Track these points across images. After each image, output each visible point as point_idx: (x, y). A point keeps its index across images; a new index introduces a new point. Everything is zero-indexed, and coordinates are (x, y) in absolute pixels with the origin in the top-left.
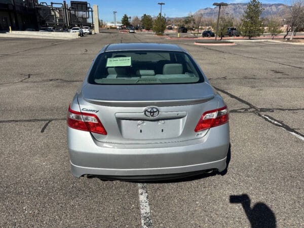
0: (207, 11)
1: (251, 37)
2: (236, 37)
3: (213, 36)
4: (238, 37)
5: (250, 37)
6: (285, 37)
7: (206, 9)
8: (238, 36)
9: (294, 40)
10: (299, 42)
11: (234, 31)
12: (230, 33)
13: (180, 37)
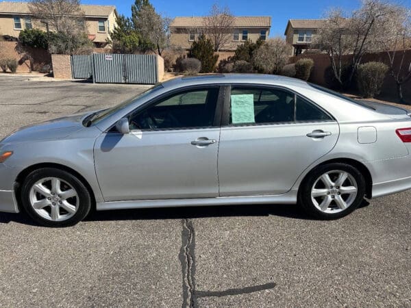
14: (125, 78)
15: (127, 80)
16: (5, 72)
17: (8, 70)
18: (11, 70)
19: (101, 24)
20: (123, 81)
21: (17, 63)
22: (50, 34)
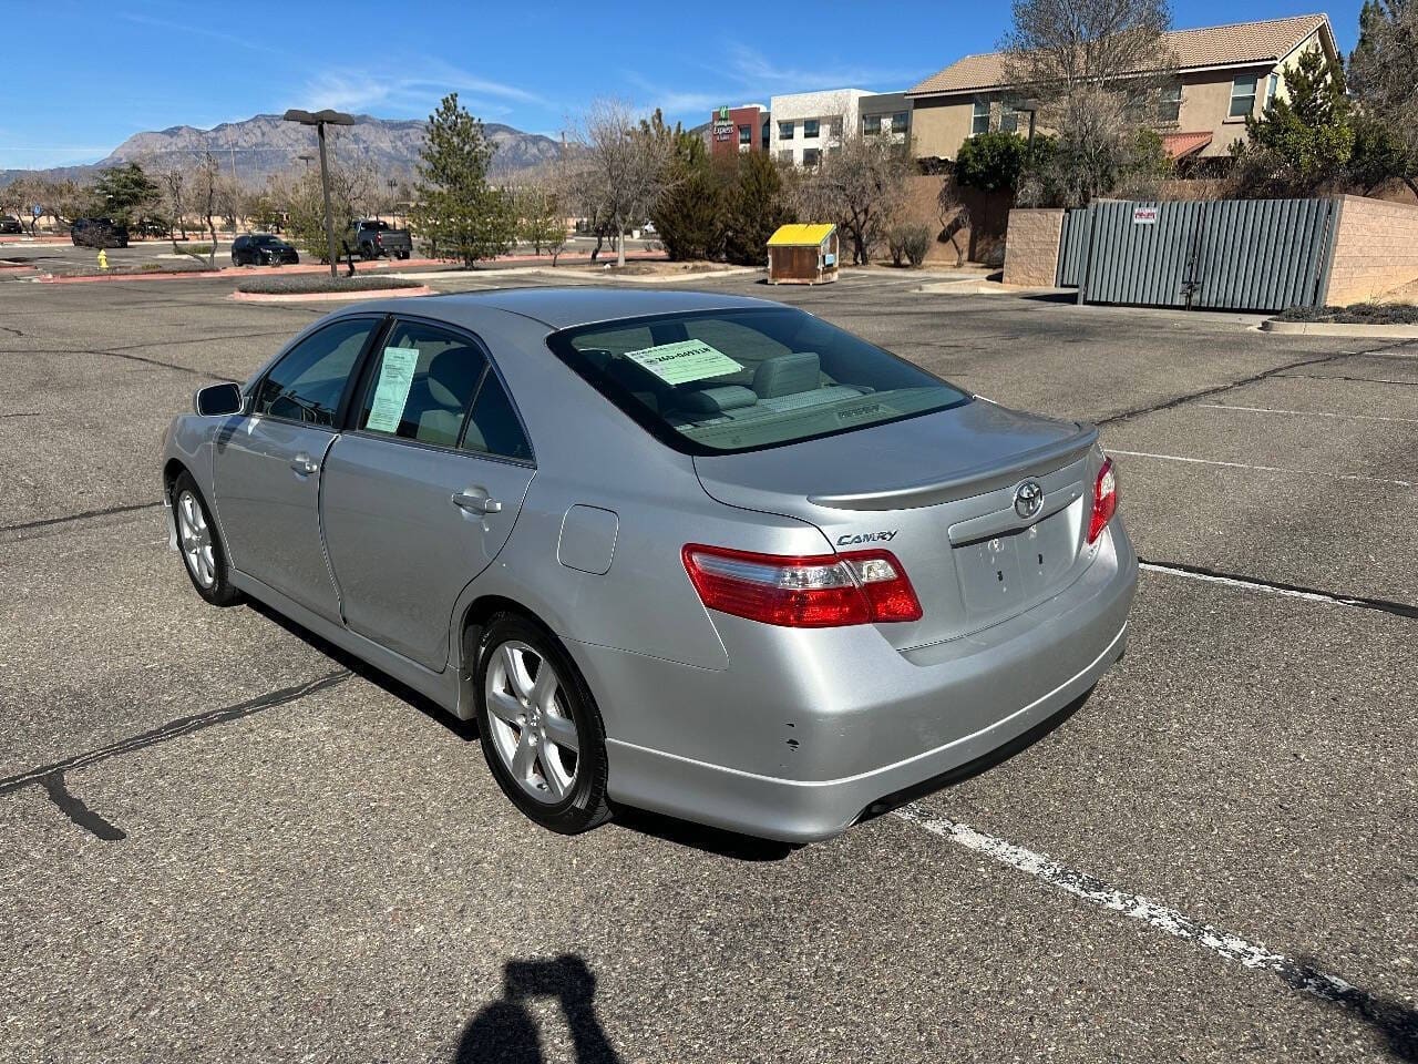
0: (179, 143)
1: (476, 257)
2: (395, 262)
3: (291, 257)
4: (405, 262)
5: (470, 260)
6: (594, 256)
7: (173, 132)
8: (406, 256)
9: (632, 266)
10: (651, 272)
11: (381, 235)
12: (366, 244)
13: (113, 271)
14: (1191, 287)
15: (1196, 297)
16: (898, 265)
17: (906, 261)
18: (911, 258)
19: (1244, 91)
20: (1180, 300)
21: (933, 239)
22: (1038, 143)
